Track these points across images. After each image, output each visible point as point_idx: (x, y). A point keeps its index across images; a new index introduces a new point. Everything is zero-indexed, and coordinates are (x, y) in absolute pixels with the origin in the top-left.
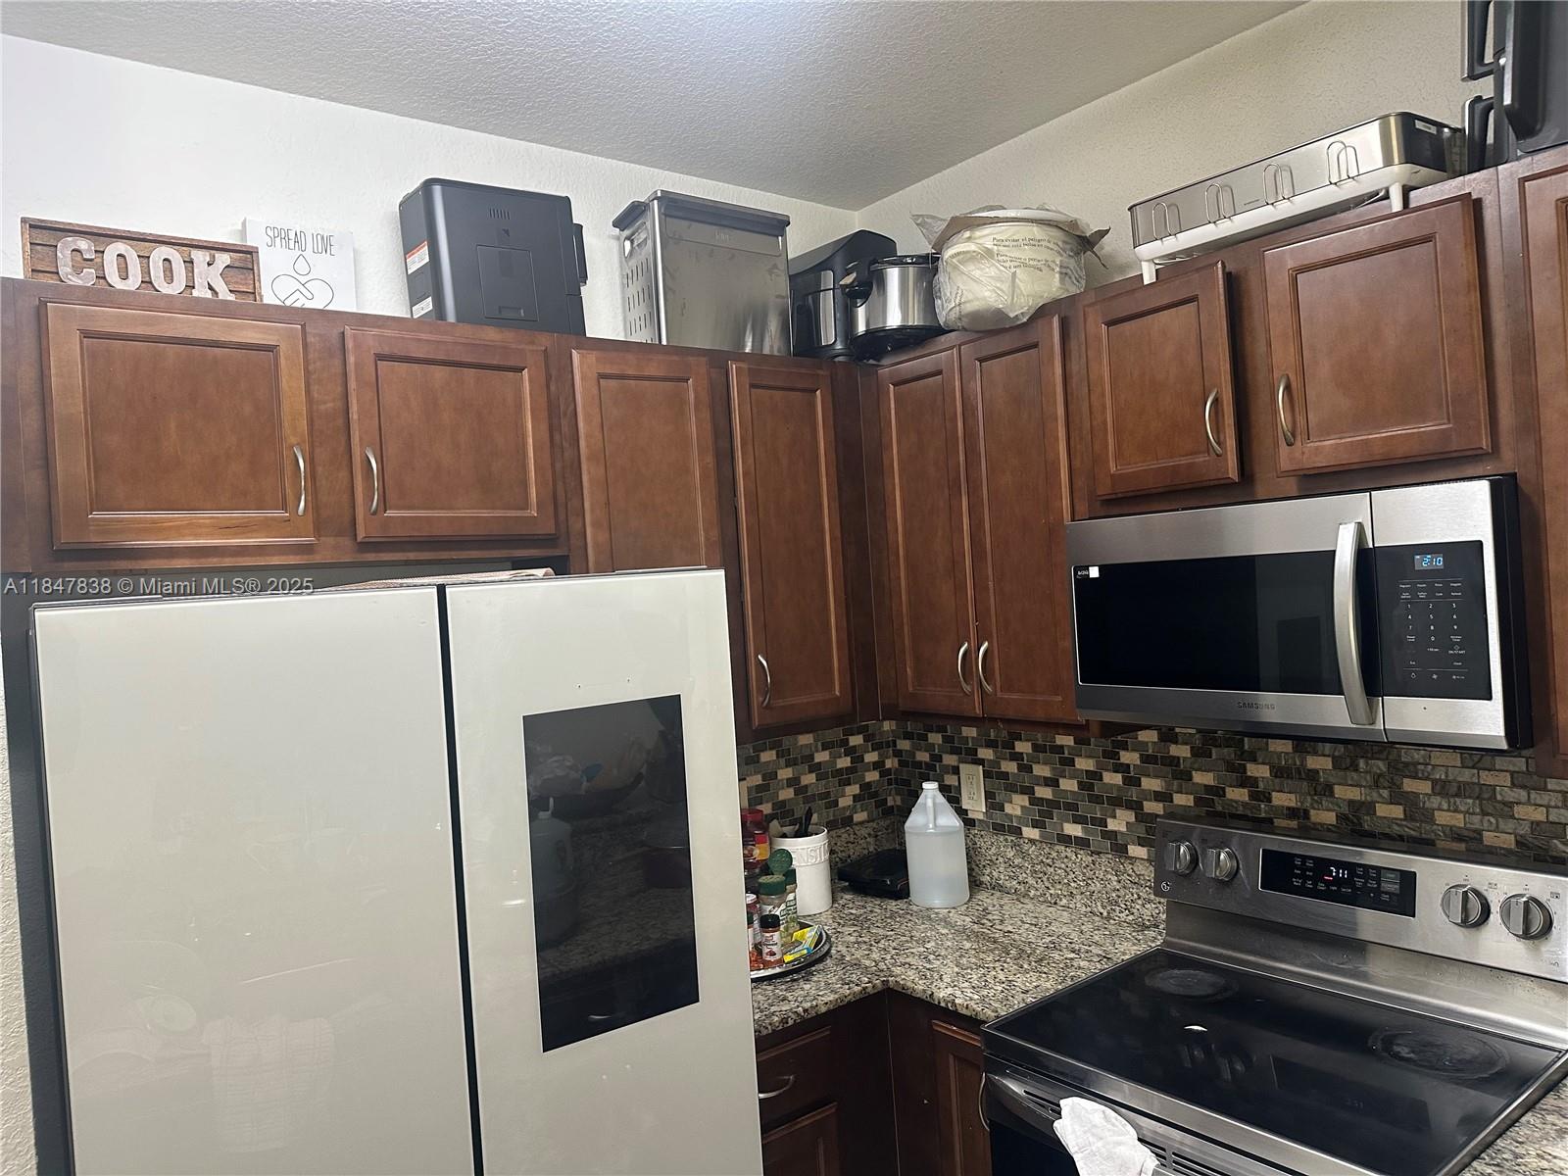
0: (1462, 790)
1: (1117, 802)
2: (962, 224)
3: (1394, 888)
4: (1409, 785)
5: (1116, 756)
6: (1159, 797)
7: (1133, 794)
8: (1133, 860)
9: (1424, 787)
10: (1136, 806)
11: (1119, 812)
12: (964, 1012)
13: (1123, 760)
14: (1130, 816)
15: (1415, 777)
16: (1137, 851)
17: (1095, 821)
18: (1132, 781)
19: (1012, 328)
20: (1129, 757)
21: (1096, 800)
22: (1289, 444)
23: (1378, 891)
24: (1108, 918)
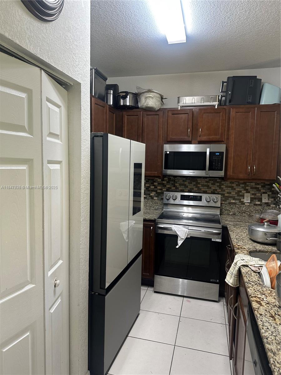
0: (205, 186)
1: (153, 191)
2: (149, 91)
3: (199, 198)
4: (198, 185)
5: (153, 183)
6: (160, 189)
7: (156, 189)
8: (155, 200)
9: (200, 185)
10: (156, 191)
11: (153, 192)
12: (148, 219)
13: (155, 184)
14: (155, 193)
15: (199, 184)
16: (155, 198)
17: (148, 194)
18: (156, 187)
19: (154, 111)
20: (156, 184)
21: (149, 191)
22: (200, 137)
23: (197, 199)
24: (150, 209)
